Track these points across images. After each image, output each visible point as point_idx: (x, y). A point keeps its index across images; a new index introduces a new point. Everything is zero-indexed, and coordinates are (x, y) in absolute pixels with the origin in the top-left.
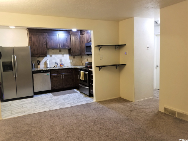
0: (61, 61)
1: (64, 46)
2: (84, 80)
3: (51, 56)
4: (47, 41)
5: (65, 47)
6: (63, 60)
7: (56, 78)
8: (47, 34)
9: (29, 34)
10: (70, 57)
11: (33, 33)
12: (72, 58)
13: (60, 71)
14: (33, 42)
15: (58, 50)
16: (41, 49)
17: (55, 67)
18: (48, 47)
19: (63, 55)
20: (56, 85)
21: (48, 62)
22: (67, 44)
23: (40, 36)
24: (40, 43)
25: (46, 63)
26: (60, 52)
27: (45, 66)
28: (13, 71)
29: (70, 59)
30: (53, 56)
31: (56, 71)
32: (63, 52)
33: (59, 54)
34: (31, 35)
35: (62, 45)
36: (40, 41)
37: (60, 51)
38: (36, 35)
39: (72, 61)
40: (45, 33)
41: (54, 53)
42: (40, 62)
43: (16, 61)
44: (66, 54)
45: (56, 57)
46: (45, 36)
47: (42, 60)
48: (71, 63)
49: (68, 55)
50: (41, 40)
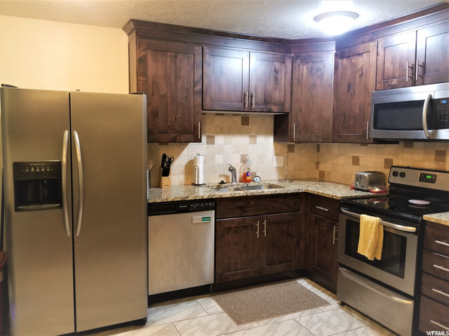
0: (244, 160)
1: (266, 102)
2: (379, 258)
3: (211, 140)
4: (205, 81)
5: (269, 107)
6: (252, 158)
7: (236, 232)
8: (206, 50)
9: (139, 45)
10: (278, 146)
11: (154, 42)
12: (286, 150)
13: (252, 203)
14: (150, 82)
15: (239, 119)
16: (180, 111)
17: (222, 182)
18: (207, 103)
19: (253, 136)
20: (236, 264)
21: (200, 165)
22: (277, 96)
23: (180, 57)
24: (179, 84)
25: (191, 168)
26: (242, 124)
27: (186, 179)
28: (61, 207)
29: (277, 154)
30: (219, 140)
31: (239, 204)
32: (255, 127)
33: (239, 132)
34: (145, 50)
35: (260, 96)
36: (177, 77)
37: (245, 121)
38: (164, 51)
39: (286, 163)
40: (198, 44)
41: (221, 129)
42: (170, 162)
43: (79, 158)
44: (266, 133)
45: (227, 146)
46: (199, 59)
47: (179, 154)
48: (280, 170)
49: (271, 139)
50: (183, 72)
